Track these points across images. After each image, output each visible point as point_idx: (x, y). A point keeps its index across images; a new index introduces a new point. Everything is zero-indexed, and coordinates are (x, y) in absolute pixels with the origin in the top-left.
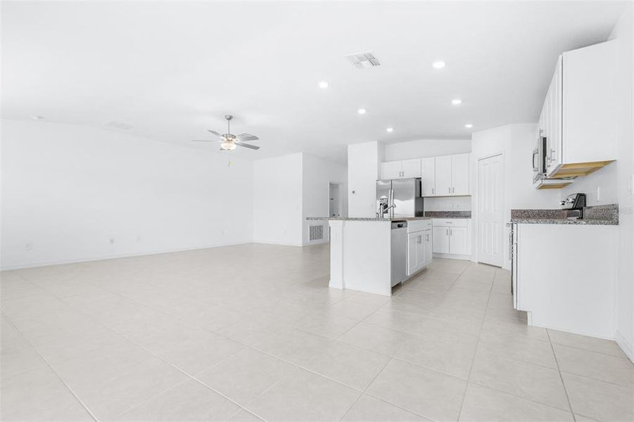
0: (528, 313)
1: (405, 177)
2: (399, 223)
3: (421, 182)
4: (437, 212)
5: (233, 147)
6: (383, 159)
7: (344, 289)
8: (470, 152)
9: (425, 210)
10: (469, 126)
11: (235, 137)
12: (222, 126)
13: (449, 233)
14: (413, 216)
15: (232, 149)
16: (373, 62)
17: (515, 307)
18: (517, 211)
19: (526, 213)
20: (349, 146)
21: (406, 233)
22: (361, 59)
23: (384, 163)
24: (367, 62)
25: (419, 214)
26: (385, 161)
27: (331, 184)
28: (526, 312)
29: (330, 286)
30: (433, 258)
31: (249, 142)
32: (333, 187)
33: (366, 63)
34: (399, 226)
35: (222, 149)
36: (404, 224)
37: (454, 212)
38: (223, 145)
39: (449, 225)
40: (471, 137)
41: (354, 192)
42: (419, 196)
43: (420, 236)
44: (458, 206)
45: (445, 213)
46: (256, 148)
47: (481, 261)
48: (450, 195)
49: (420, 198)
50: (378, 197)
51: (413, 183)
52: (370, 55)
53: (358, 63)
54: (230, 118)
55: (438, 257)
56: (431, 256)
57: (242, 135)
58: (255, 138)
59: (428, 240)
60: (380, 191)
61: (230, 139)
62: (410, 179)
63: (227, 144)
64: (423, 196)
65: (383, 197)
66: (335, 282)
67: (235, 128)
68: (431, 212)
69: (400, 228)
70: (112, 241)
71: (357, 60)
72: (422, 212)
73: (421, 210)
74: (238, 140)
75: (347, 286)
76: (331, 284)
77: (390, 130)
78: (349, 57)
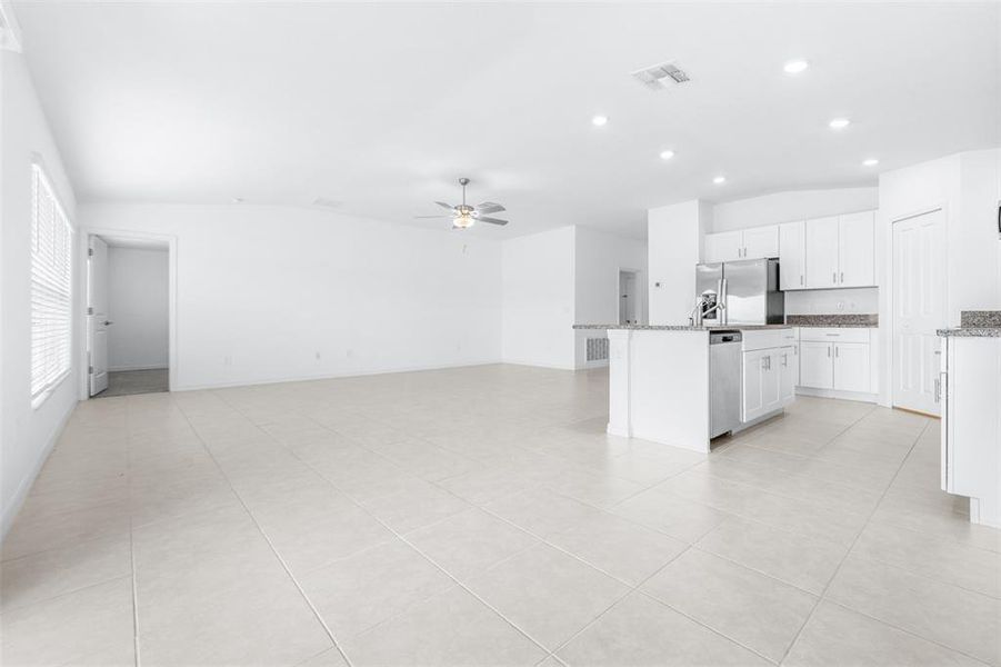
0: (971, 500)
1: (747, 258)
2: (726, 335)
3: (778, 266)
4: (810, 317)
5: (470, 223)
6: (708, 228)
7: (631, 438)
8: (877, 208)
9: (787, 313)
10: (871, 162)
11: (473, 209)
12: (455, 195)
13: (833, 352)
14: (763, 324)
15: (468, 226)
16: (677, 76)
17: (943, 488)
18: (974, 314)
19: (996, 318)
20: (650, 211)
21: (739, 352)
22: (658, 75)
23: (710, 236)
24: (667, 77)
25: (775, 320)
26: (712, 233)
27: (621, 273)
28: (969, 498)
29: (608, 431)
30: (796, 395)
31: (494, 215)
32: (627, 277)
33: (666, 81)
34: (725, 340)
35: (455, 227)
36: (735, 336)
37: (844, 317)
38: (457, 222)
39: (833, 338)
40: (878, 180)
41: (658, 285)
42: (773, 287)
43: (769, 358)
44: (853, 306)
45: (827, 317)
46: (504, 223)
47: (898, 406)
48: (835, 286)
49: (776, 293)
50: (698, 293)
51: (762, 268)
52: (672, 67)
53: (653, 81)
54: (466, 182)
55: (809, 395)
56: (793, 393)
57: (484, 205)
58: (500, 208)
59: (785, 364)
60: (702, 281)
61: (466, 212)
62: (757, 260)
63: (462, 219)
64: (781, 289)
65: (706, 292)
66: (616, 427)
67: (474, 196)
68: (799, 316)
69: (729, 344)
70: (318, 356)
71: (650, 77)
72: (783, 317)
73: (777, 313)
74: (477, 213)
75: (636, 434)
76: (611, 428)
77: (719, 180)
78: (635, 75)
